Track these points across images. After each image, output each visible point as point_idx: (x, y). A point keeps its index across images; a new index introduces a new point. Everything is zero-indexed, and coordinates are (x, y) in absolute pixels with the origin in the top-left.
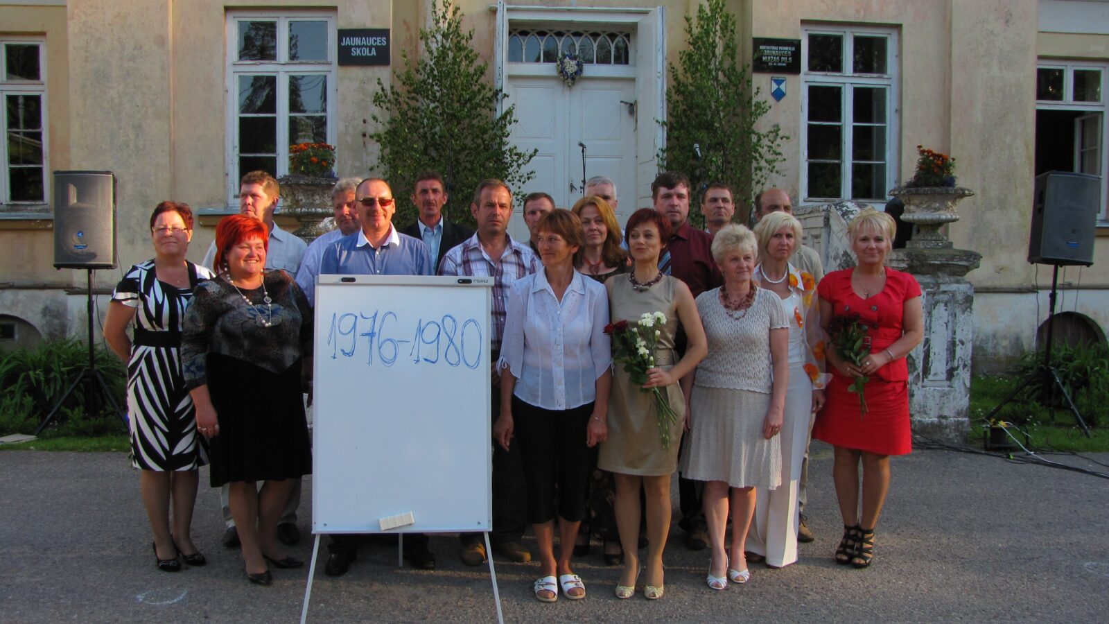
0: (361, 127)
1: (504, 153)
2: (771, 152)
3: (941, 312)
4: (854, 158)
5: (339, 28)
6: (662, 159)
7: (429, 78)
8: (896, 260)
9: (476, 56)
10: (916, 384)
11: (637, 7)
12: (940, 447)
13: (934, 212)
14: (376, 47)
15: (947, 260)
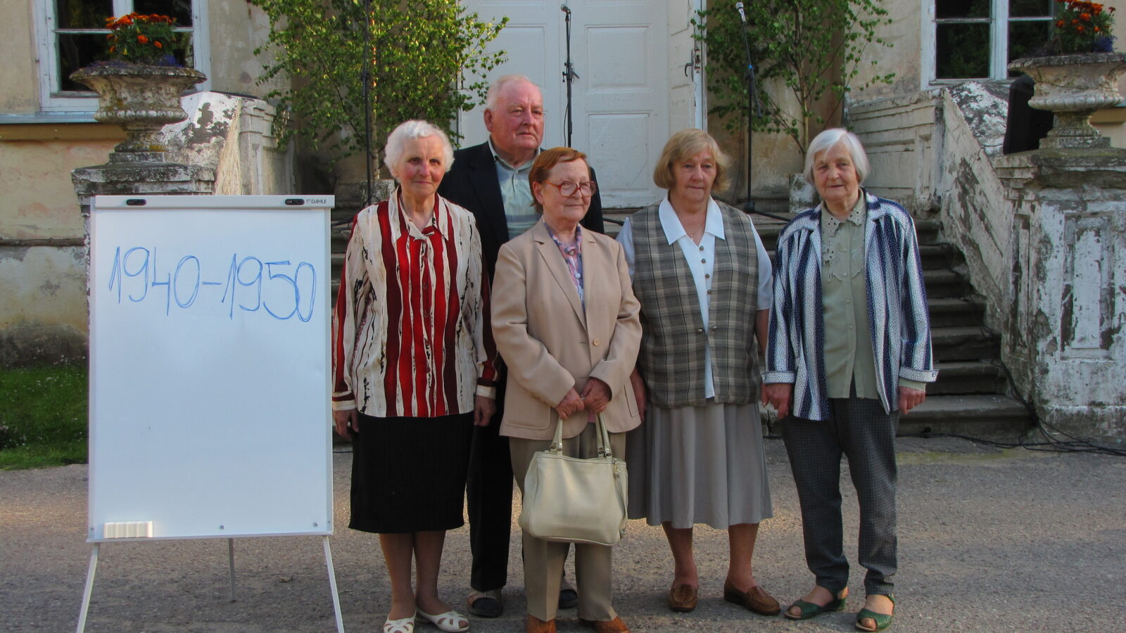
1: (458, 24)
2: (870, 9)
3: (1090, 246)
4: (1012, 13)
6: (699, 27)
8: (1019, 168)
10: (1052, 355)
12: (1090, 448)
13: (1076, 92)
15: (1096, 165)
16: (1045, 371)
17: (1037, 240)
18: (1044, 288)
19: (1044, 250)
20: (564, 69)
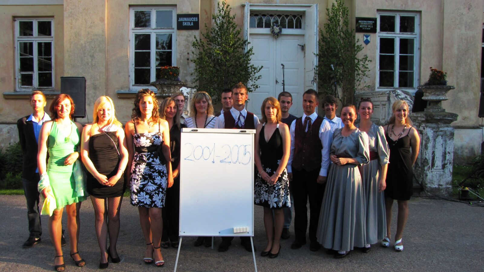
0: (187, 56)
1: (248, 67)
2: (364, 67)
3: (440, 140)
4: (400, 69)
5: (178, 14)
6: (316, 70)
7: (216, 35)
8: (420, 117)
9: (236, 26)
10: (429, 171)
11: (305, 4)
12: (439, 198)
13: (437, 96)
14: (193, 22)
15: (443, 117)
16: (427, 176)
17: (425, 138)
18: (427, 151)
19: (427, 141)
20: (283, 82)
